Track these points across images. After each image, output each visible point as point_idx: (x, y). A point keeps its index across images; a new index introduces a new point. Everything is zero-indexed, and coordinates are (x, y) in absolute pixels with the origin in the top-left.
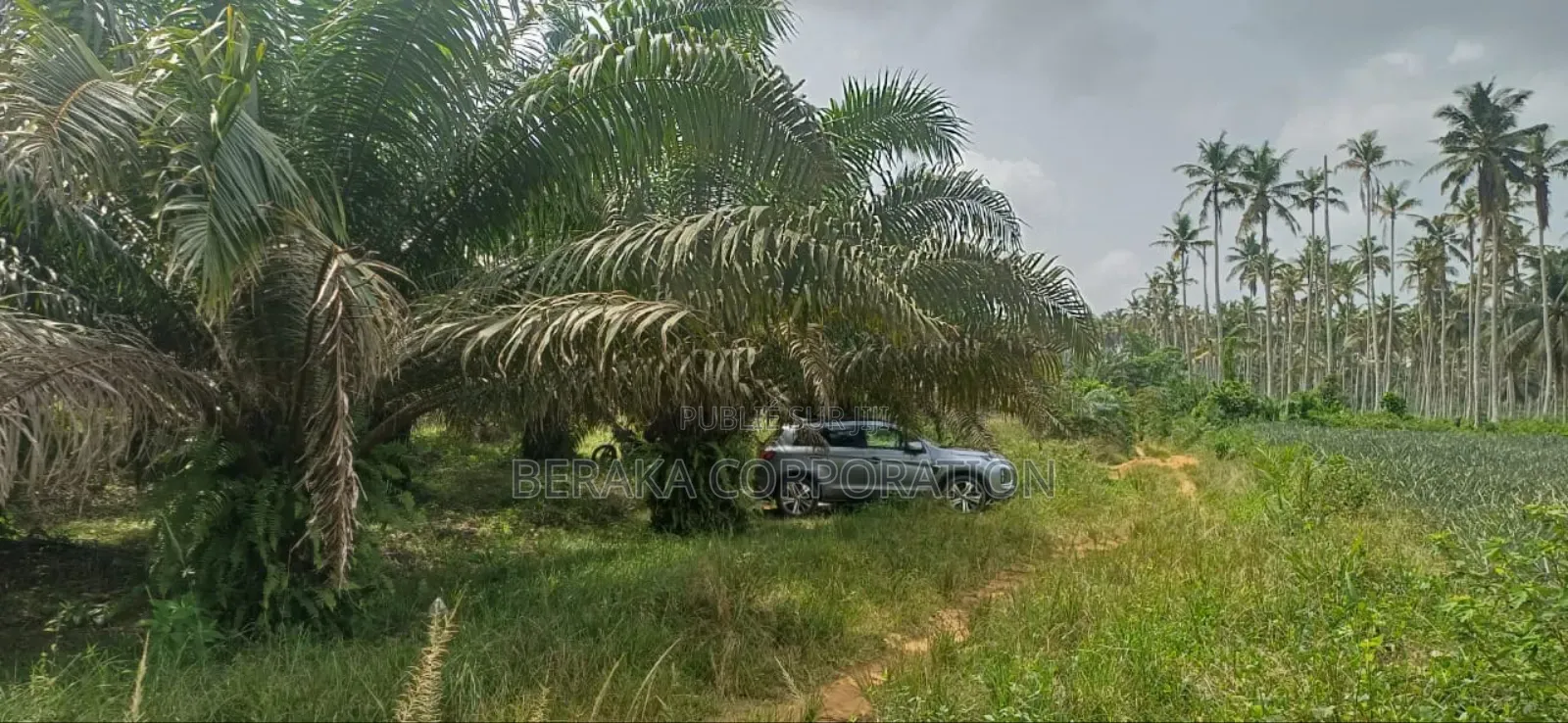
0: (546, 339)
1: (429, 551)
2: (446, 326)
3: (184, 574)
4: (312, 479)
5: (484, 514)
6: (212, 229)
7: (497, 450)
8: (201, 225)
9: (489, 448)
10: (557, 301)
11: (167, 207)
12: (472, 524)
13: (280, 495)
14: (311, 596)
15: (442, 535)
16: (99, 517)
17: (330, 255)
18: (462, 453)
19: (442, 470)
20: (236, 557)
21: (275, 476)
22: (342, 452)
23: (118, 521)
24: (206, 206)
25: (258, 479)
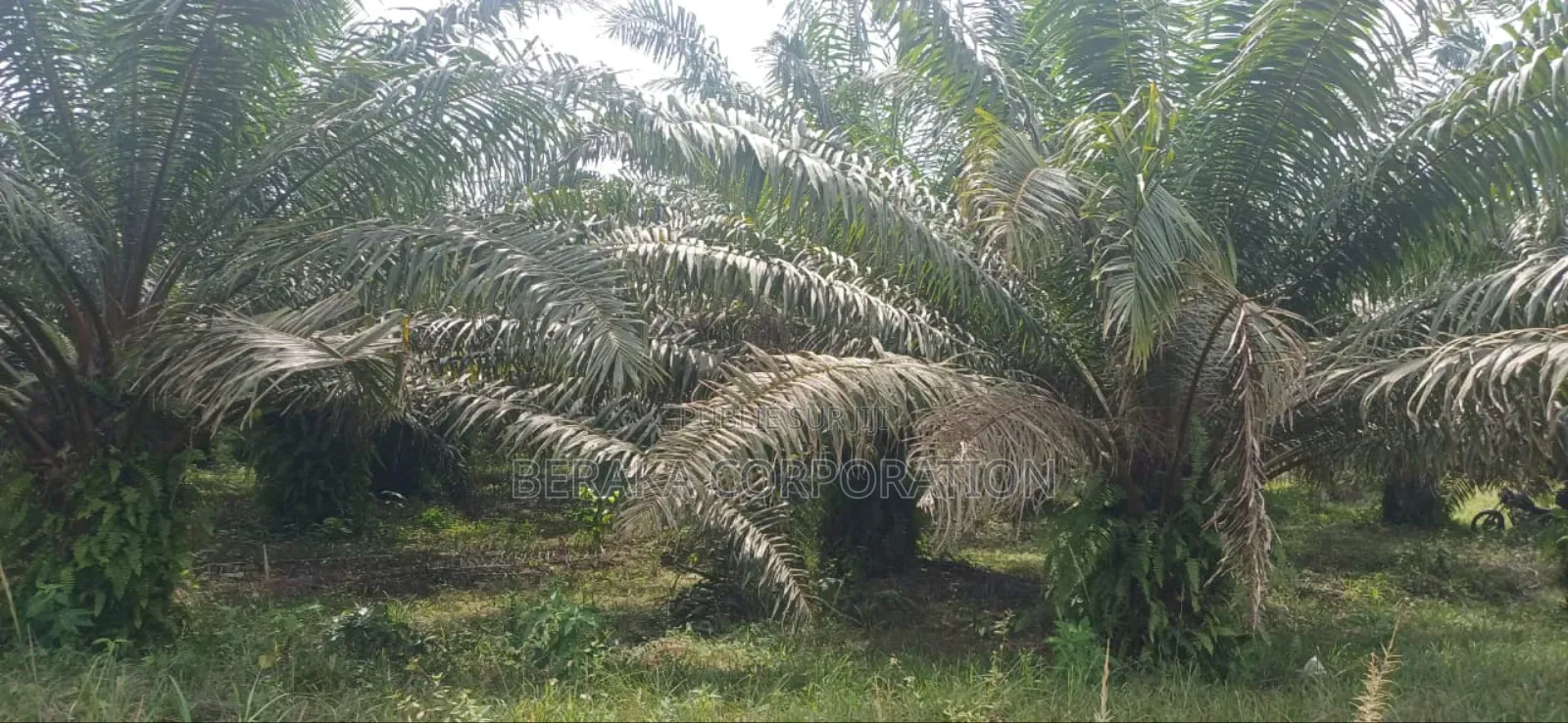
0: (1468, 383)
1: (1291, 609)
2: (1340, 372)
3: (1073, 603)
4: (1220, 520)
5: (1347, 576)
6: (1138, 285)
7: (1352, 510)
8: (1129, 282)
9: (1341, 507)
10: (1481, 341)
11: (1104, 269)
12: (1335, 586)
13: (1161, 537)
14: (1188, 636)
15: (1304, 594)
16: (984, 548)
17: (1235, 303)
18: (1312, 512)
19: (1292, 528)
20: (1121, 592)
21: (1156, 519)
22: (1253, 494)
23: (998, 552)
24: (1133, 265)
25: (1139, 520)
